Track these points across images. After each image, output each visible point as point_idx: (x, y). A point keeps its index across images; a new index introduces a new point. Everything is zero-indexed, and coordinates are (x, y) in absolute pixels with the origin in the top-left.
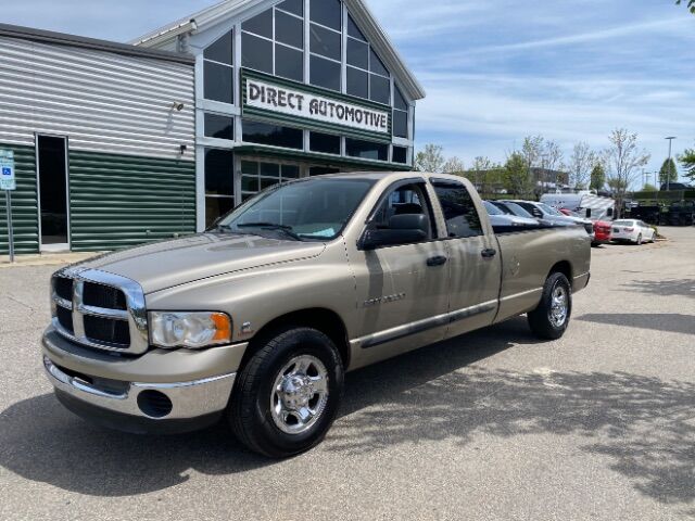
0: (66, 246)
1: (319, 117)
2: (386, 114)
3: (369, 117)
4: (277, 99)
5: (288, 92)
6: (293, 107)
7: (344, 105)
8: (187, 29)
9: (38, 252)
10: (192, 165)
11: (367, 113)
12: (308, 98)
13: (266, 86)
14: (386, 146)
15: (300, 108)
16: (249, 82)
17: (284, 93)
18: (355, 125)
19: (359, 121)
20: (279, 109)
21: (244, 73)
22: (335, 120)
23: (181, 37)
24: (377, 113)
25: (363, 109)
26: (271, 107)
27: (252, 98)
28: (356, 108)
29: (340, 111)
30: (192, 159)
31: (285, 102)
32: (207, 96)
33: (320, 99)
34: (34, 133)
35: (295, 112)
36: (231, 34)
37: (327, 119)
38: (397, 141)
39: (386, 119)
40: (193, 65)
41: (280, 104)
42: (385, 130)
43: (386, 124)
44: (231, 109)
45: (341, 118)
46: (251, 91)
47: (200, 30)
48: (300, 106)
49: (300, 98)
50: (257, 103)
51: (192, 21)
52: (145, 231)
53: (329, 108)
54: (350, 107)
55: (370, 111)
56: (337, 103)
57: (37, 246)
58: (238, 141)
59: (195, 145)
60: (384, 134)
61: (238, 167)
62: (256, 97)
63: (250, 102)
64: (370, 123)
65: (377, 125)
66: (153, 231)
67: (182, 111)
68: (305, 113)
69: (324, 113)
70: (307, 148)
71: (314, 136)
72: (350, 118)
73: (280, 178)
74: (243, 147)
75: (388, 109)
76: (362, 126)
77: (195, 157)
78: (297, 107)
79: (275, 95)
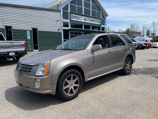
0: (38, 50)
1: (86, 21)
2: (100, 20)
3: (96, 21)
4: (77, 18)
5: (79, 16)
6: (80, 20)
7: (91, 19)
8: (59, 4)
9: (33, 51)
10: (61, 33)
11: (96, 20)
12: (84, 17)
13: (75, 15)
14: (100, 27)
15: (82, 20)
16: (72, 15)
17: (79, 17)
18: (93, 23)
19: (94, 22)
20: (78, 20)
21: (70, 13)
22: (89, 22)
23: (58, 6)
24: (98, 20)
25: (95, 19)
26: (76, 20)
27: (72, 18)
28: (93, 19)
29: (90, 20)
30: (61, 32)
31: (79, 19)
32: (63, 18)
33: (86, 18)
34: (31, 28)
35: (81, 21)
36: (68, 4)
37: (87, 22)
38: (102, 26)
39: (100, 21)
40: (60, 12)
41: (78, 19)
42: (100, 24)
43: (100, 22)
44: (68, 21)
45: (90, 21)
46: (72, 17)
47: (62, 4)
48: (82, 19)
49: (82, 17)
50: (73, 19)
51: (60, 2)
52: (52, 47)
53: (88, 19)
54: (92, 19)
55: (97, 20)
56: (90, 18)
57: (33, 50)
58: (70, 28)
59: (61, 29)
60: (100, 25)
61: (70, 33)
62: (73, 18)
63: (72, 19)
64: (96, 22)
65: (98, 23)
66: (54, 47)
67: (59, 22)
68: (83, 21)
69: (87, 21)
70: (83, 28)
71: (85, 26)
72: (92, 21)
73: (78, 35)
74: (71, 29)
75: (100, 19)
76: (95, 23)
77: (61, 31)
78: (81, 20)
79: (77, 17)
